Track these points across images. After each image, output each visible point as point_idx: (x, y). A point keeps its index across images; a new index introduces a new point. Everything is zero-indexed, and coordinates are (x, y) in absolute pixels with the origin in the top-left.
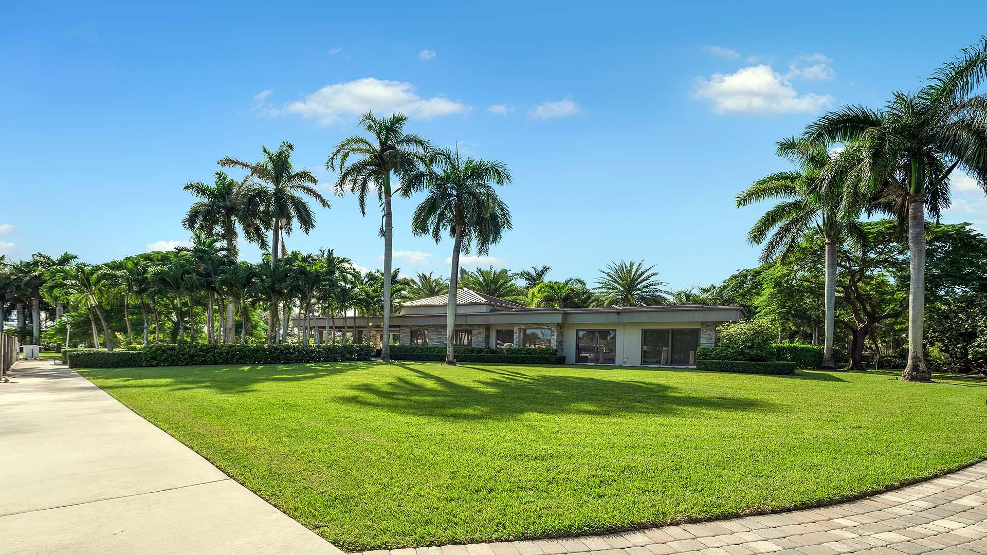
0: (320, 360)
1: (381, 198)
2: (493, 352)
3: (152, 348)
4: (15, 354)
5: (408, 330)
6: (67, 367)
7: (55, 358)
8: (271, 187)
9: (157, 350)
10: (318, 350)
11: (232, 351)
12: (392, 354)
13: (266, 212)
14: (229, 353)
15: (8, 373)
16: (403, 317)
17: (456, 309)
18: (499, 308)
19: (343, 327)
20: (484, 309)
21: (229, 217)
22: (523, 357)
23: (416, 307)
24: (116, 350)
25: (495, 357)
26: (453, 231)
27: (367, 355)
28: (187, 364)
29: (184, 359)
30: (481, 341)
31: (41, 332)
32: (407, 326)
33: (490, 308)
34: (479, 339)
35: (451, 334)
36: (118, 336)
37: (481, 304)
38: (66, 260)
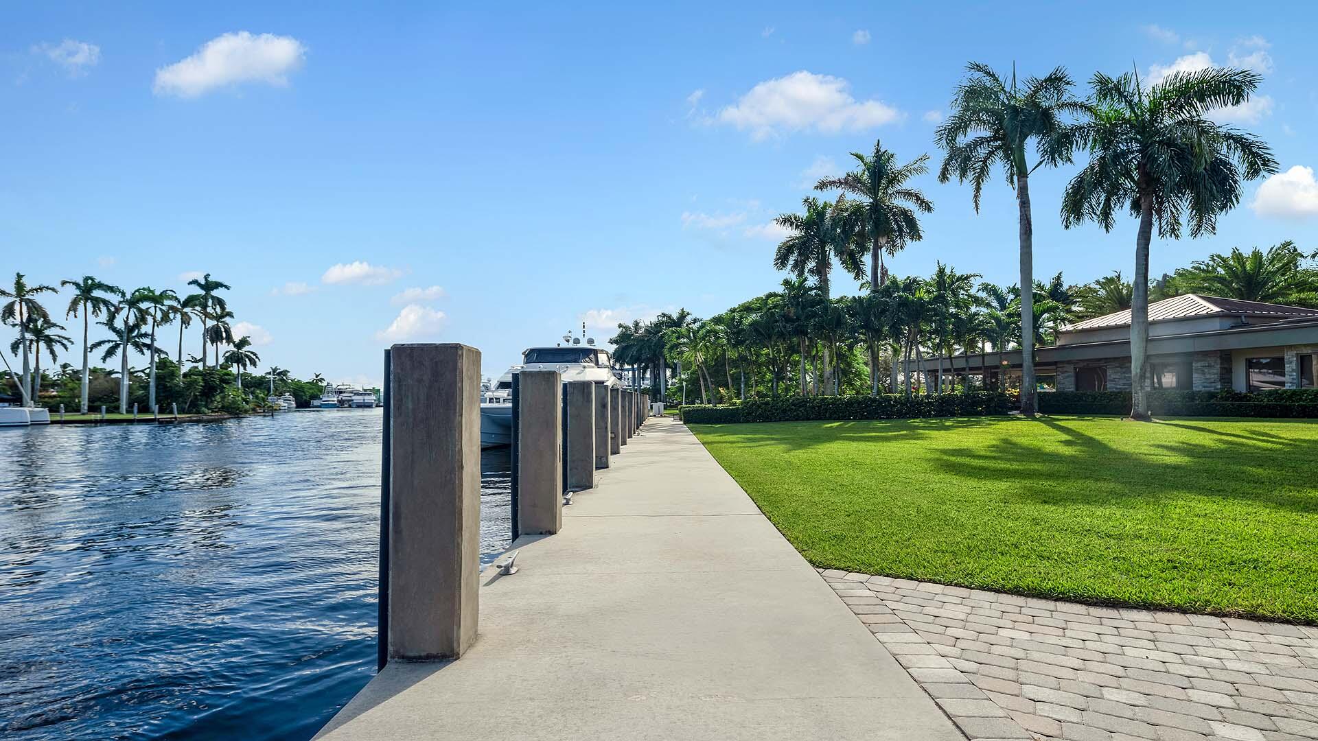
0: (930, 414)
1: (1012, 182)
2: (1239, 397)
3: (748, 403)
4: (646, 411)
5: (1070, 368)
6: (682, 423)
7: (674, 415)
8: (866, 200)
9: (753, 404)
10: (927, 401)
11: (824, 405)
12: (1042, 404)
13: (861, 234)
14: (821, 406)
15: (640, 427)
16: (1062, 348)
17: (1147, 331)
18: (1251, 321)
19: (963, 369)
20: (1216, 325)
21: (823, 248)
22: (1305, 407)
23: (1083, 331)
24: (720, 406)
25: (1240, 406)
26: (1136, 206)
27: (1000, 407)
28: (780, 420)
29: (777, 415)
30: (1212, 380)
31: (667, 389)
32: (1069, 362)
33: (1228, 322)
34: (1208, 377)
35: (1139, 371)
36: (722, 391)
37: (1209, 316)
38: (683, 316)
